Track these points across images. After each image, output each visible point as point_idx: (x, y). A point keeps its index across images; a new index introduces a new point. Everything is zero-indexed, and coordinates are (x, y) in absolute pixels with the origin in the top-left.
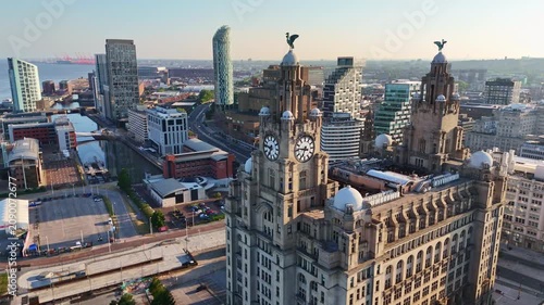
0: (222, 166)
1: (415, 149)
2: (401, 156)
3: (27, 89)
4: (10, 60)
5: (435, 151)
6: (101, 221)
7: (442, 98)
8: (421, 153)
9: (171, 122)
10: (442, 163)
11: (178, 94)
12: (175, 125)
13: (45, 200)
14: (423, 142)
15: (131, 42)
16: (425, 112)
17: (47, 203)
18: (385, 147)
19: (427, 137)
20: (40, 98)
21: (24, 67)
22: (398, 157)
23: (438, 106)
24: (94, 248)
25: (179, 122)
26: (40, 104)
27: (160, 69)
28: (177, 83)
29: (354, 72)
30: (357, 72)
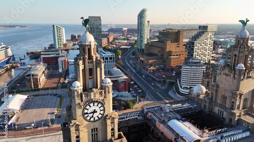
0: (122, 85)
1: (219, 101)
2: (207, 105)
3: (60, 38)
4: (54, 26)
5: (232, 108)
6: (52, 112)
7: (241, 66)
8: (223, 106)
9: (107, 58)
10: (236, 119)
11: (126, 42)
12: (109, 60)
13: (36, 96)
14: (224, 97)
15: (99, 18)
16: (227, 75)
17: (36, 97)
18: (198, 95)
19: (228, 94)
20: (65, 43)
21: (59, 29)
22: (205, 105)
23: (237, 73)
24: (39, 129)
25: (111, 58)
26: (65, 45)
27: (124, 29)
28: (129, 36)
29: (208, 34)
30: (210, 34)
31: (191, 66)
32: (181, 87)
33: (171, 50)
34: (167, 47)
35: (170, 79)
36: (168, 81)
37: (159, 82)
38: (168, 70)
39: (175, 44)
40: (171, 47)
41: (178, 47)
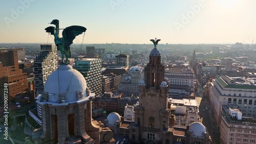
1: (146, 125)
5: (164, 128)
14: (152, 119)
16: (152, 95)
19: (157, 115)
22: (134, 135)
29: (52, 54)
32: (41, 119)
36: (14, 117)
39: (9, 68)
41: (14, 70)
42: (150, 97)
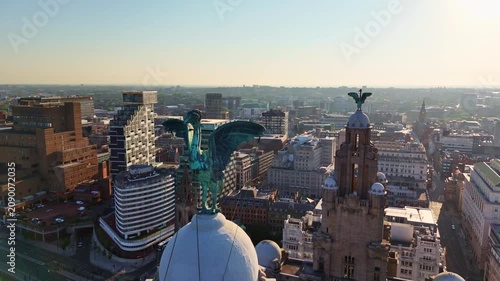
1: (338, 273)
14: (349, 261)
16: (352, 211)
29: (144, 110)
30: (148, 110)
31: (140, 183)
32: (122, 237)
33: (58, 148)
34: (48, 143)
35: (78, 221)
36: (73, 229)
37: (50, 239)
38: (62, 201)
39: (64, 136)
40: (55, 141)
41: (74, 140)
42: (346, 214)
